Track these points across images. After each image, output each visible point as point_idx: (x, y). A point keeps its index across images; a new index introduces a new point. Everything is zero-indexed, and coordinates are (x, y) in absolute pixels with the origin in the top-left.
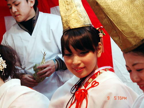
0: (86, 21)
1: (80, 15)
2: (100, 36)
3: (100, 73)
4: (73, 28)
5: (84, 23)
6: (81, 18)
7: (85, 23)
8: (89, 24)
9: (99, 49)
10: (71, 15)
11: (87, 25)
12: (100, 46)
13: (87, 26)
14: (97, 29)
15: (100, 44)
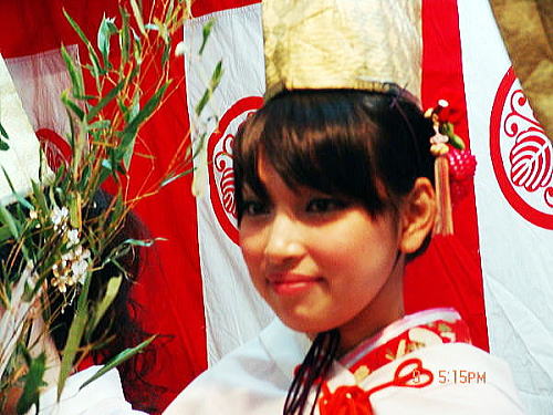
0: (369, 66)
1: (343, 29)
2: (433, 148)
3: (409, 342)
4: (298, 85)
5: (360, 74)
6: (347, 46)
7: (363, 71)
8: (383, 81)
9: (419, 211)
10: (302, 22)
11: (373, 83)
12: (424, 196)
13: (370, 87)
14: (428, 113)
15: (424, 188)
